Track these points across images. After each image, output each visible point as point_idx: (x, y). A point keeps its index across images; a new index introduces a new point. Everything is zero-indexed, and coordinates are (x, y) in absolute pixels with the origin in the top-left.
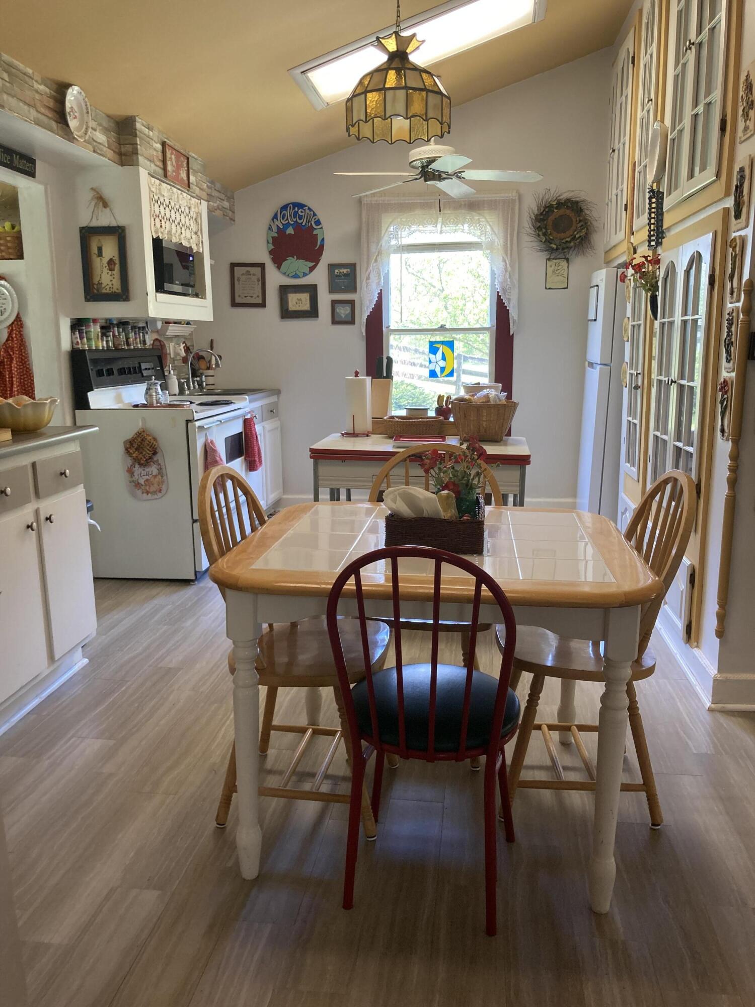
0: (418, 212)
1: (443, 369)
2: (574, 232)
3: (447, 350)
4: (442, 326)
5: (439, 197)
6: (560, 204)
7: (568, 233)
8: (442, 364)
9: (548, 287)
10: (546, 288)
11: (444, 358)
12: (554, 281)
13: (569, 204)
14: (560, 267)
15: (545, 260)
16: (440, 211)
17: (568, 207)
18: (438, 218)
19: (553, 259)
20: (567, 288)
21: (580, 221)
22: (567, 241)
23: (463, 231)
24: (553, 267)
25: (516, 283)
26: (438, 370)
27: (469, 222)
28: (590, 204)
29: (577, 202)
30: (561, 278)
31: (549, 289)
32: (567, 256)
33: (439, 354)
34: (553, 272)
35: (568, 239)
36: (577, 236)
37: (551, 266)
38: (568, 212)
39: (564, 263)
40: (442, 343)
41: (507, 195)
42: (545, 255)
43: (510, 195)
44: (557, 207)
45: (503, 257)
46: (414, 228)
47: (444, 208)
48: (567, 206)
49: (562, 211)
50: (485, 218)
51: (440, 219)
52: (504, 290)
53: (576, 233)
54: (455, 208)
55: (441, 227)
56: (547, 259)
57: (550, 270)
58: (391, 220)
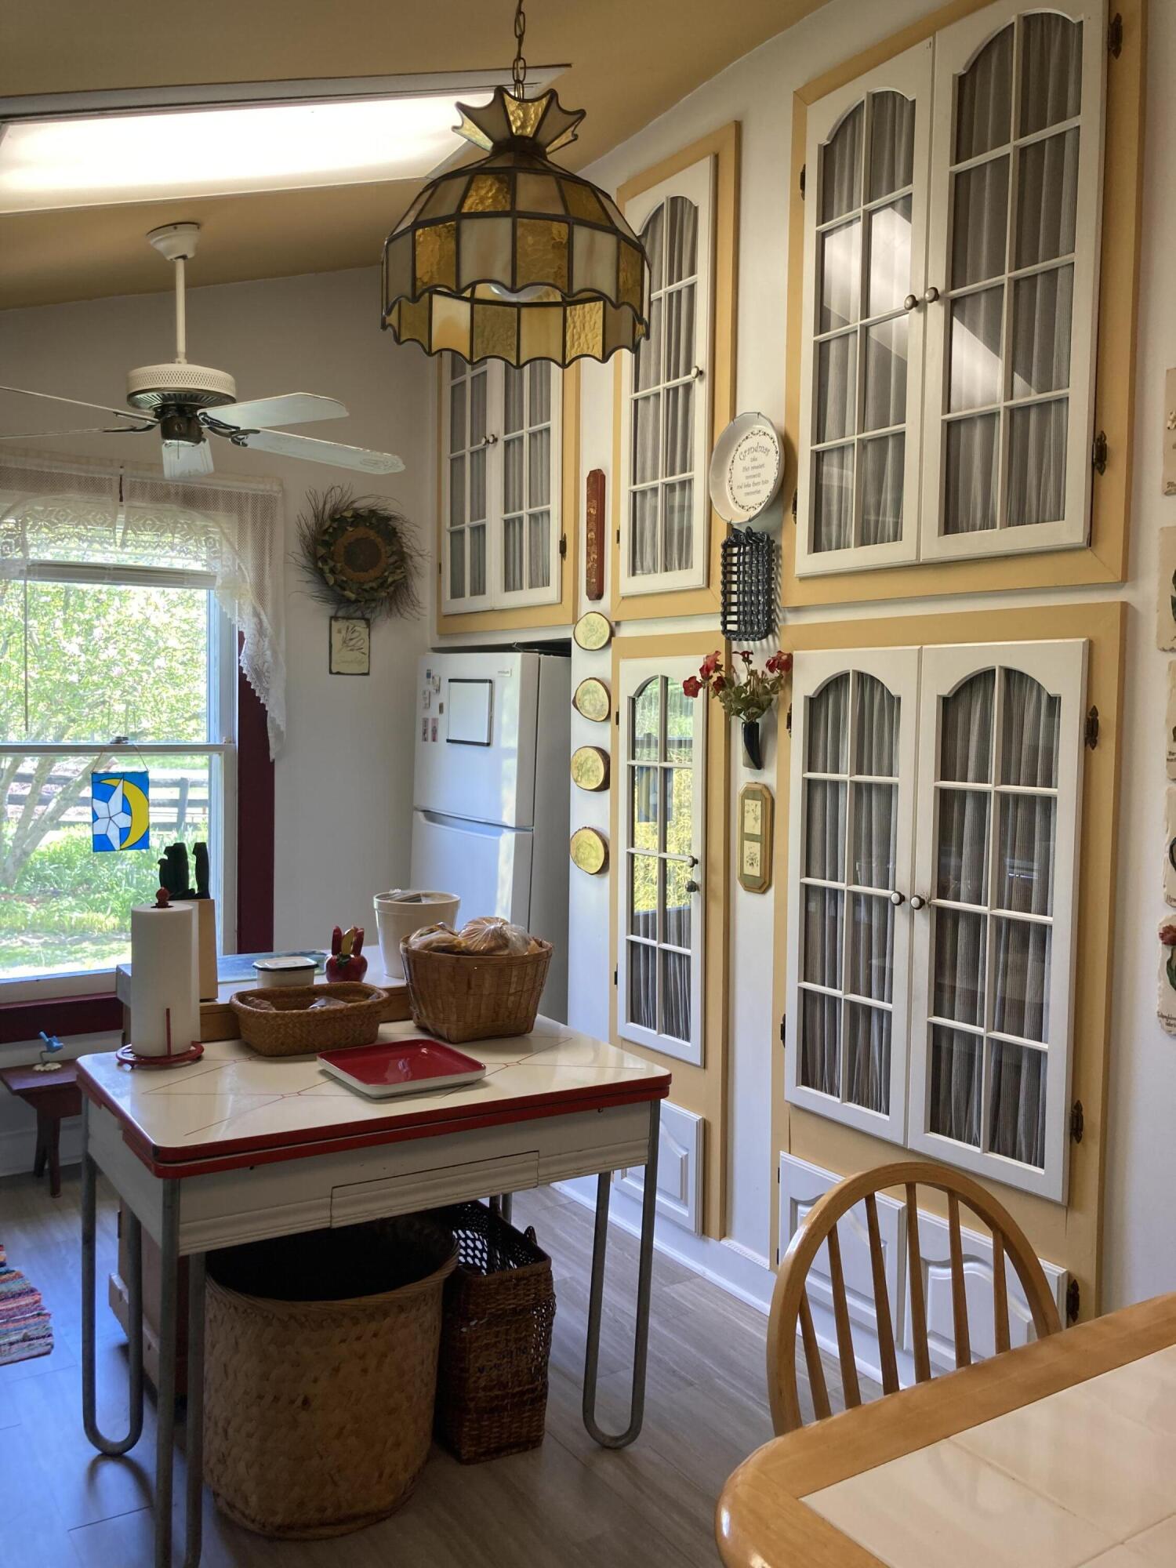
0: (73, 495)
1: (124, 833)
2: (383, 573)
3: (133, 792)
4: (119, 740)
5: (122, 471)
6: (358, 518)
7: (372, 573)
8: (124, 821)
9: (334, 671)
10: (331, 672)
11: (127, 809)
12: (345, 658)
13: (374, 521)
14: (356, 634)
15: (326, 622)
16: (121, 500)
17: (371, 527)
18: (116, 513)
19: (343, 618)
20: (367, 674)
21: (393, 553)
22: (372, 588)
23: (172, 547)
24: (344, 632)
25: (281, 658)
26: (114, 836)
27: (183, 529)
28: (406, 525)
29: (389, 519)
30: (357, 654)
31: (338, 673)
32: (368, 616)
33: (116, 800)
34: (344, 642)
35: (374, 585)
36: (390, 580)
37: (339, 632)
38: (372, 535)
39: (360, 627)
40: (123, 776)
41: (262, 487)
42: (328, 610)
43: (268, 487)
44: (353, 522)
45: (254, 608)
46: (65, 528)
47: (132, 495)
48: (371, 524)
49: (361, 532)
50: (221, 527)
51: (121, 517)
52: (258, 673)
53: (386, 574)
54: (156, 499)
55: (125, 533)
56: (331, 618)
57: (337, 639)
58: (9, 505)
